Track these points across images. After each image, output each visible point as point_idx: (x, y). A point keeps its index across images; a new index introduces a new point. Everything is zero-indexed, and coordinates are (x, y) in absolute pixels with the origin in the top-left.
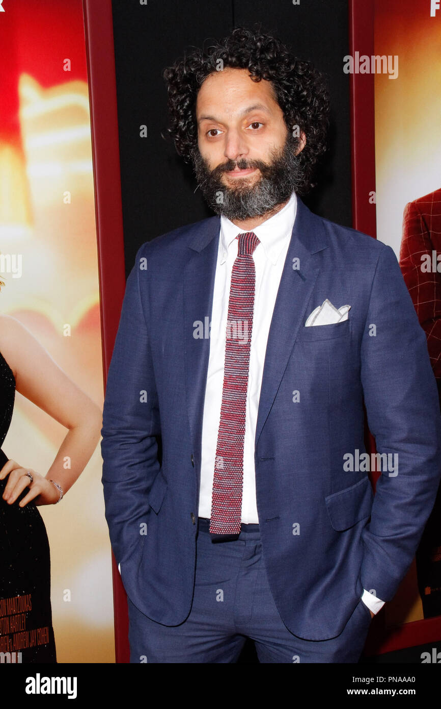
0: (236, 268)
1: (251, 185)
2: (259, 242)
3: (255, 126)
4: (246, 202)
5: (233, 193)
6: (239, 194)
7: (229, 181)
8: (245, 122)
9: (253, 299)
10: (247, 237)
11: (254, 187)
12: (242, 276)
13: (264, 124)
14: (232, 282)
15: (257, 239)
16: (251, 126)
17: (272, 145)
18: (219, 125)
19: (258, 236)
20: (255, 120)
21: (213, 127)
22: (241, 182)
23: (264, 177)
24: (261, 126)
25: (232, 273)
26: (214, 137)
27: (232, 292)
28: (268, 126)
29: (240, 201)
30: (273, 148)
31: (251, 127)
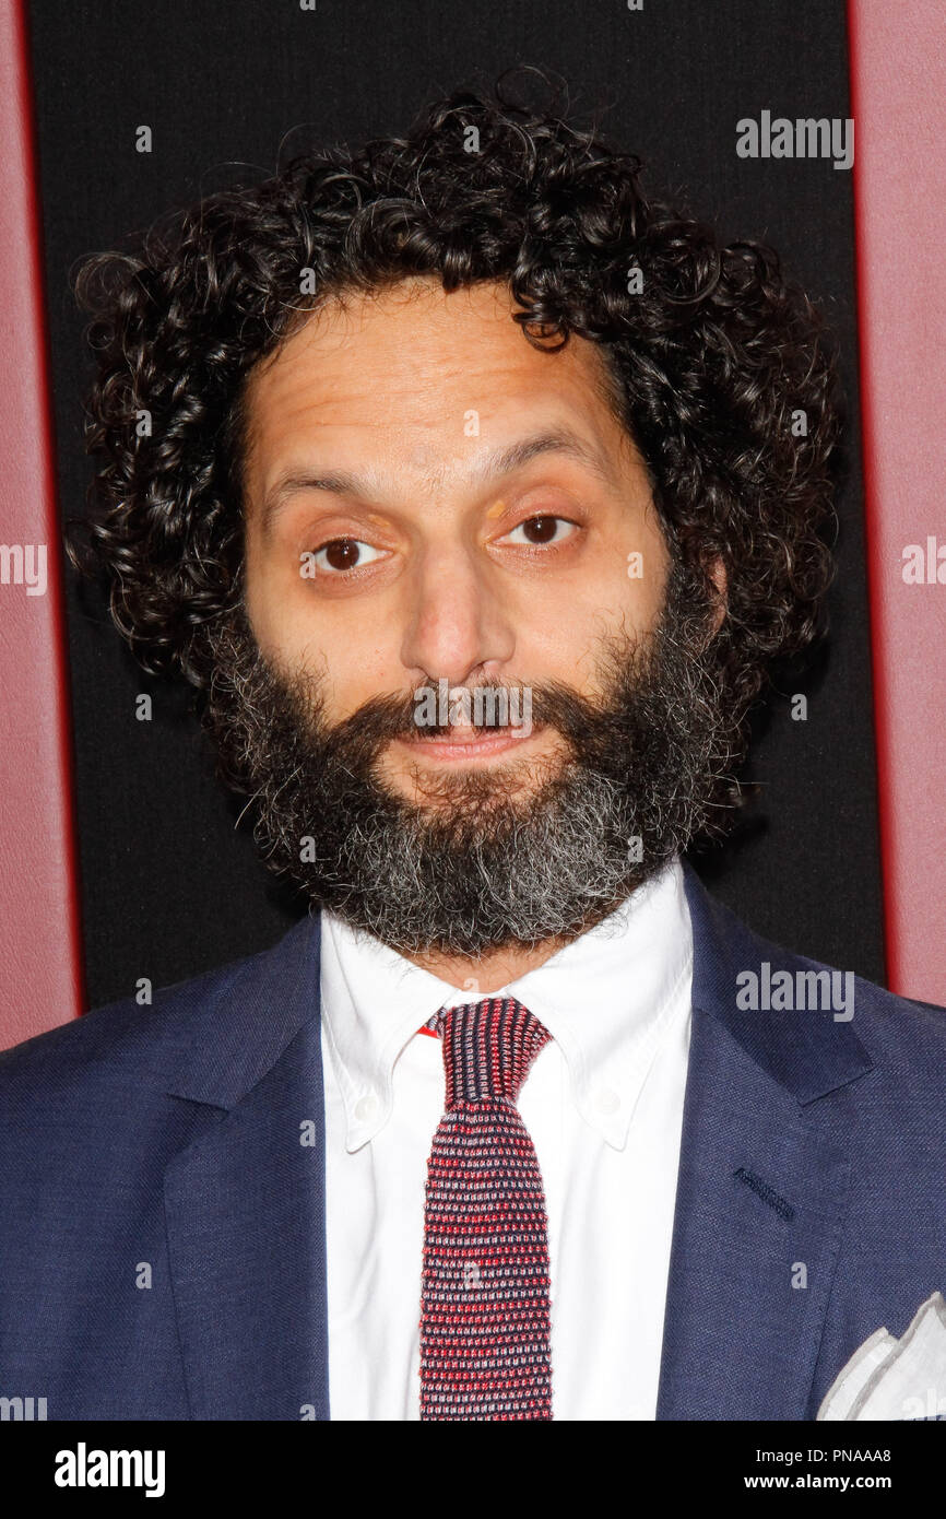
0: (444, 1167)
1: (520, 798)
2: (546, 1036)
3: (540, 529)
4: (503, 878)
5: (442, 833)
6: (468, 840)
7: (417, 778)
8: (495, 510)
9: (542, 1305)
10: (489, 1021)
11: (535, 806)
12: (482, 1199)
13: (580, 523)
14: (428, 1234)
15: (538, 1024)
16: (521, 528)
17: (614, 621)
18: (372, 517)
19: (539, 1013)
20: (535, 504)
21: (338, 529)
22: (479, 786)
23: (585, 759)
24: (564, 530)
25: (428, 1190)
26: (343, 573)
27: (436, 1279)
28: (595, 535)
29: (472, 870)
30: (617, 634)
31: (518, 537)
